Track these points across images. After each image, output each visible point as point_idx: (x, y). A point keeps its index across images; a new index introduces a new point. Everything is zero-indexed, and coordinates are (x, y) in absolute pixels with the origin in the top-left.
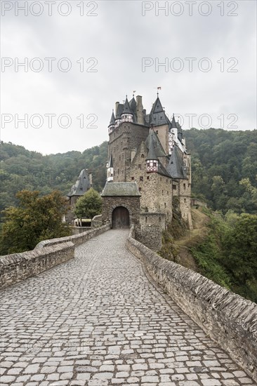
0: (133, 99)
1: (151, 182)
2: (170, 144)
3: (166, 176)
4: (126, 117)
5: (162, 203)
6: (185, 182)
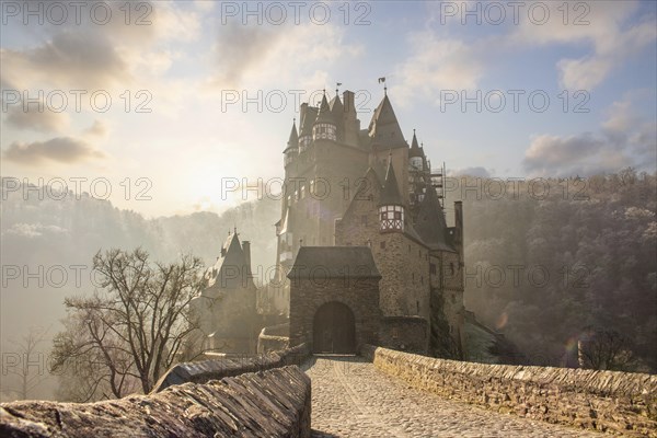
0: (337, 97)
1: (390, 255)
3: (418, 243)
4: (323, 130)
5: (412, 301)
6: (454, 258)
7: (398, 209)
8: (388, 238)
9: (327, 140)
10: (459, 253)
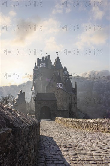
0: (46, 57)
1: (59, 95)
3: (66, 92)
4: (43, 64)
5: (64, 106)
6: (74, 96)
7: (61, 84)
8: (59, 91)
9: (44, 67)
10: (76, 94)
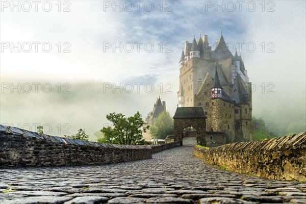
0: (200, 38)
1: (215, 107)
2: (233, 75)
4: (194, 53)
5: (226, 125)
6: (247, 107)
7: (219, 89)
8: (214, 101)
9: (196, 58)
10: (250, 104)
